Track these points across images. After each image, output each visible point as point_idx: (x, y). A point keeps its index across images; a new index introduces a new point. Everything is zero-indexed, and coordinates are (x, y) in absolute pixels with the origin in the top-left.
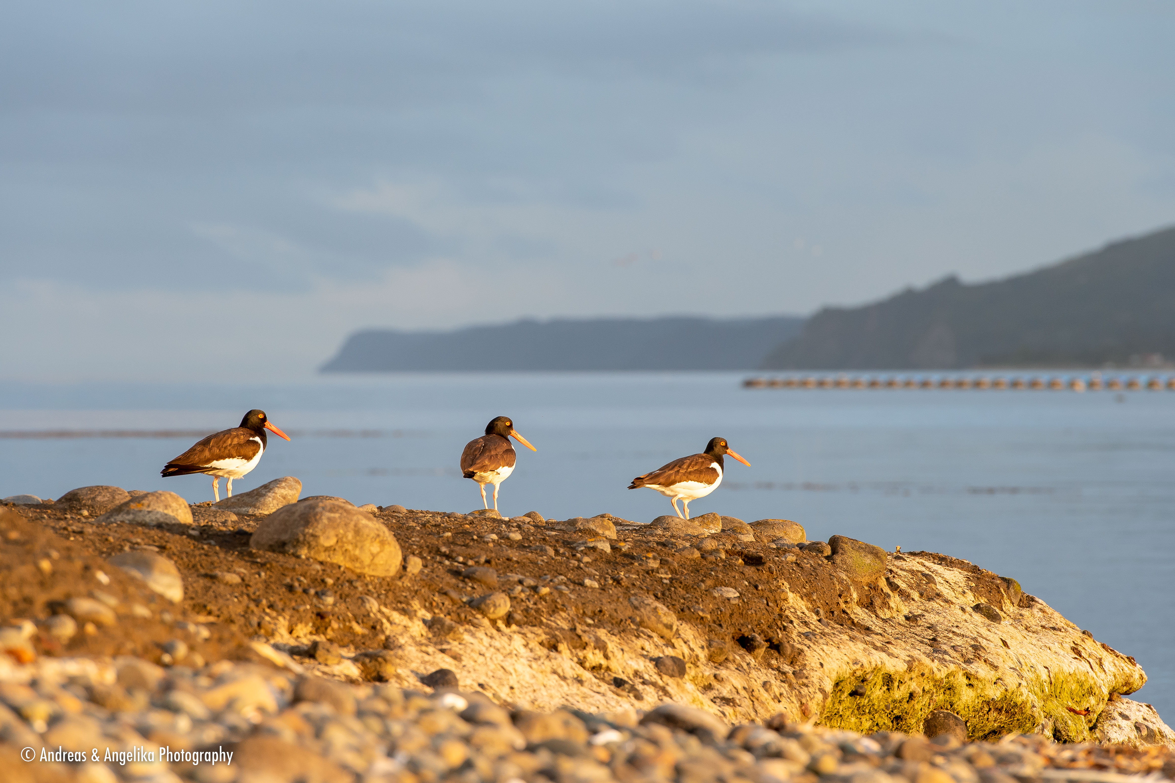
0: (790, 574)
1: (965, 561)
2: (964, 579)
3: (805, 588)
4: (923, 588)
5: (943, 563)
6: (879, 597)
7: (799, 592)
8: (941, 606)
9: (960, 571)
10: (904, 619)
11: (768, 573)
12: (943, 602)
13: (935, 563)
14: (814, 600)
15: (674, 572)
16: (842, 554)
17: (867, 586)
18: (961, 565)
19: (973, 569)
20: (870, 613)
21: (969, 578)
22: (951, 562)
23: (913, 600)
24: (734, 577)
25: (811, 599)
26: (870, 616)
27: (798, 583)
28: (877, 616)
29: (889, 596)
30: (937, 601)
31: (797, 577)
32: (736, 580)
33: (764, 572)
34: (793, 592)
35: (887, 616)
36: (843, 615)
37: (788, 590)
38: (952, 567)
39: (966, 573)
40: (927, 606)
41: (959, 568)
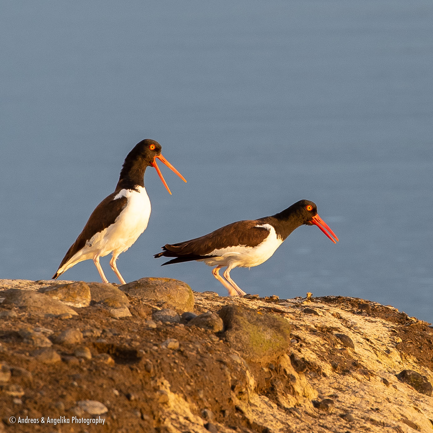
0: (171, 368)
1: (390, 308)
2: (389, 333)
3: (189, 385)
4: (337, 356)
5: (364, 311)
6: (282, 379)
7: (182, 392)
8: (359, 380)
9: (384, 321)
10: (312, 405)
11: (144, 372)
12: (361, 374)
13: (354, 313)
14: (201, 399)
15: (27, 385)
16: (236, 329)
17: (266, 367)
18: (385, 313)
19: (400, 319)
20: (271, 403)
21: (394, 331)
22: (374, 310)
23: (325, 375)
24: (101, 386)
25: (197, 398)
26: (270, 406)
27: (181, 379)
28: (279, 405)
29: (293, 379)
30: (354, 374)
31: (180, 373)
32: (103, 390)
33: (139, 371)
34: (175, 392)
35: (292, 406)
36: (236, 415)
37: (168, 391)
38: (374, 317)
39: (391, 324)
40: (341, 381)
41: (382, 318)
